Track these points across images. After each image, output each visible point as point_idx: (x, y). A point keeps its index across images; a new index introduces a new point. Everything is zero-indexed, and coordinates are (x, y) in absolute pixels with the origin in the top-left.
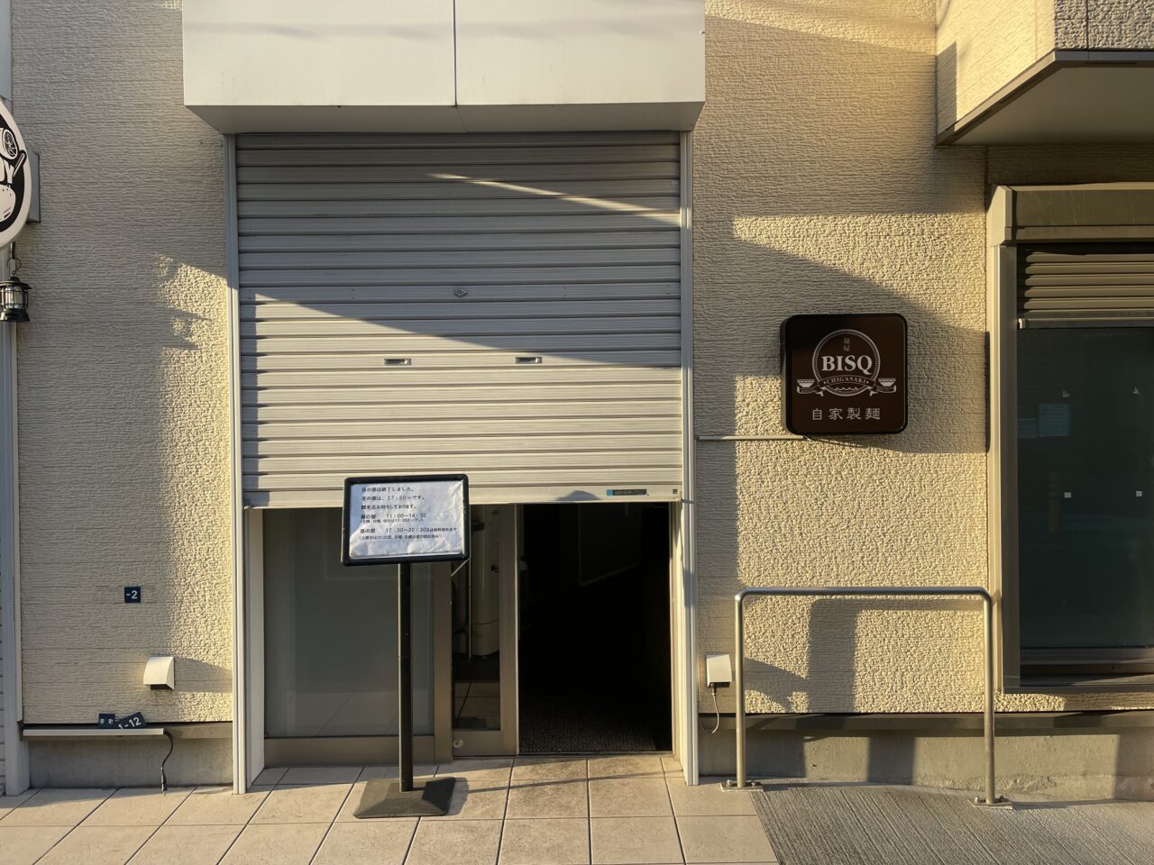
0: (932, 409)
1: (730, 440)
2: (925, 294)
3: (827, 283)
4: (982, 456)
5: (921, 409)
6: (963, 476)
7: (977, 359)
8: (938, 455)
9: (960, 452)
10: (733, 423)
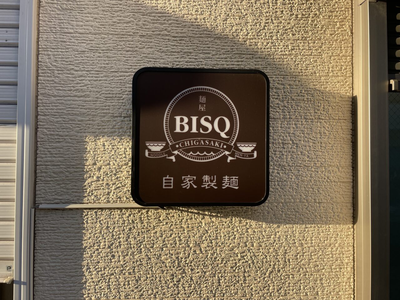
0: (297, 177)
1: (77, 209)
2: (290, 55)
3: (187, 39)
4: (349, 228)
5: (284, 177)
6: (330, 249)
7: (343, 124)
8: (304, 226)
9: (326, 224)
10: (82, 190)
